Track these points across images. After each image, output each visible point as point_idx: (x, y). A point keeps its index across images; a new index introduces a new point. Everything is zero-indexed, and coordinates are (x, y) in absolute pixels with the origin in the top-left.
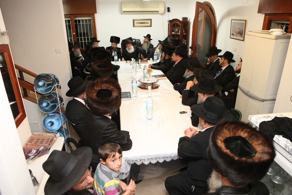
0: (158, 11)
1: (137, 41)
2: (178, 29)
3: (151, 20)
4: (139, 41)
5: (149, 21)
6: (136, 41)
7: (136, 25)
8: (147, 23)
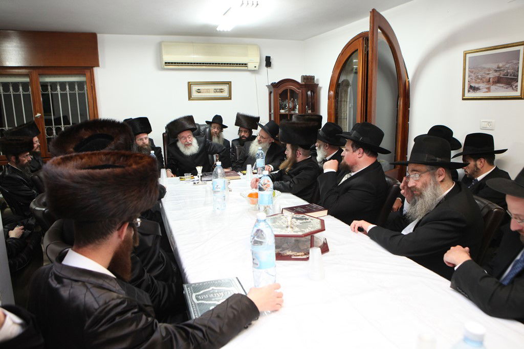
0: (245, 64)
2: (293, 101)
3: (229, 83)
4: (208, 130)
5: (226, 87)
7: (194, 94)
8: (222, 92)
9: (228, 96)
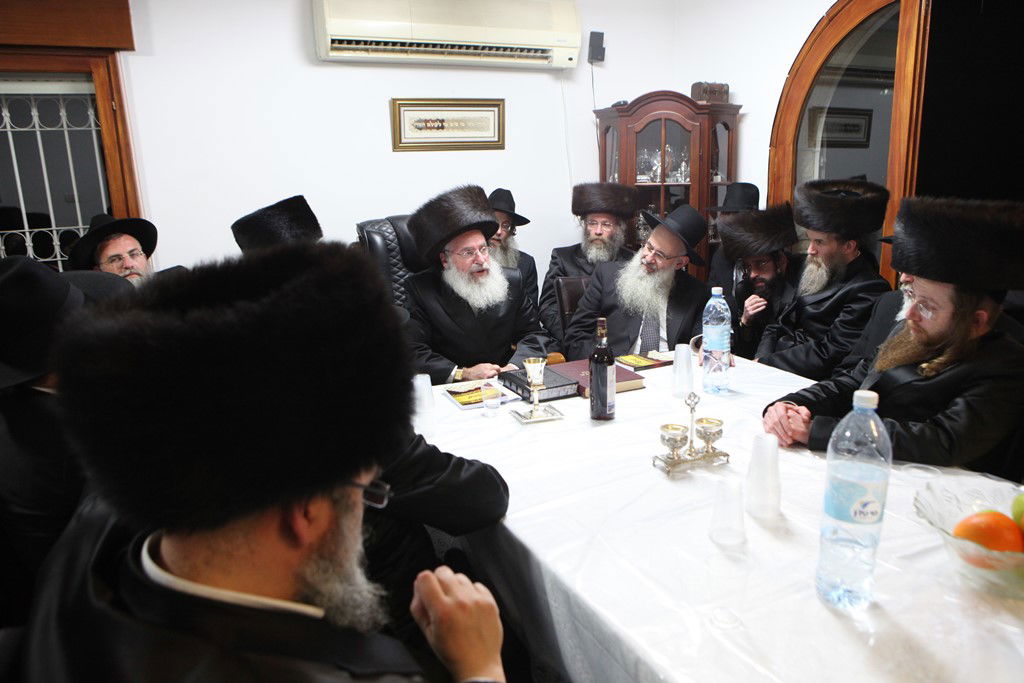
0: (543, 51)
3: (497, 104)
5: (489, 115)
7: (410, 134)
9: (496, 139)
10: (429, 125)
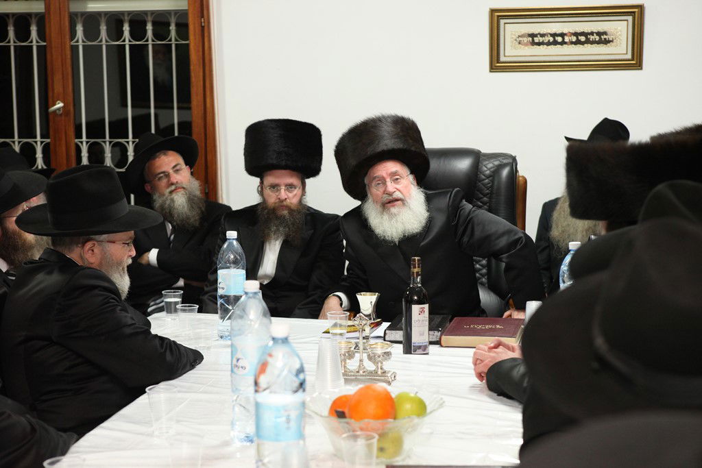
1: (488, 167)
3: (634, 12)
5: (621, 28)
6: (476, 167)
7: (511, 51)
8: (607, 42)
9: (629, 56)
10: (536, 40)
